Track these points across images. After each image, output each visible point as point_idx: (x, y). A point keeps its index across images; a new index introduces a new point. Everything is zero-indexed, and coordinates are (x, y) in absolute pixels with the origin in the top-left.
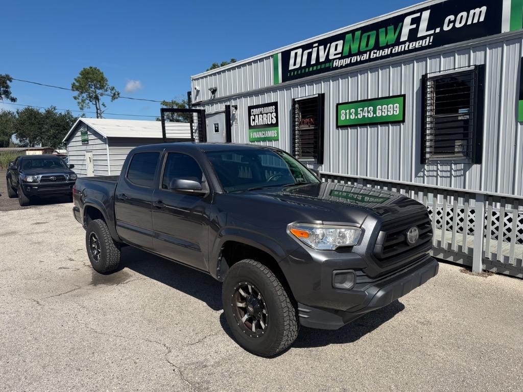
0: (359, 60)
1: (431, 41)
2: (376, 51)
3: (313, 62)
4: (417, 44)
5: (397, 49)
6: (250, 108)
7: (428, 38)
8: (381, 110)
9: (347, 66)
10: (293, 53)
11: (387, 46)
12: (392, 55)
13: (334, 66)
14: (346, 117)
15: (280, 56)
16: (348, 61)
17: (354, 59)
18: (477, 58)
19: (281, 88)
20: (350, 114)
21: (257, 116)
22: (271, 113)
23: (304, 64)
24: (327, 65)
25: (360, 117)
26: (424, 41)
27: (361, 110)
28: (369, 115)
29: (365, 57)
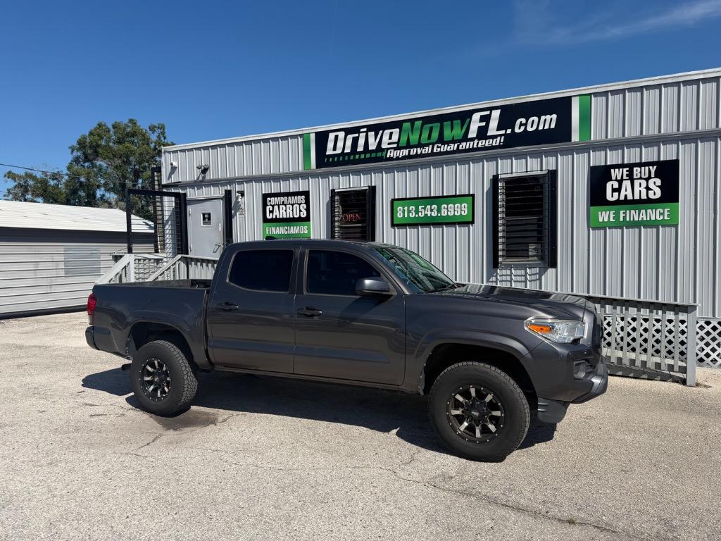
0: (419, 152)
1: (502, 141)
2: (440, 145)
3: (360, 149)
4: (487, 143)
5: (464, 145)
6: (265, 197)
7: (499, 138)
8: (447, 209)
9: (404, 158)
10: (332, 136)
11: (453, 142)
12: (458, 151)
13: (388, 156)
14: (404, 215)
15: (313, 137)
16: (406, 152)
17: (413, 151)
18: (549, 163)
19: (314, 175)
20: (409, 211)
21: (276, 207)
22: (300, 204)
23: (348, 150)
24: (379, 154)
25: (421, 215)
26: (495, 140)
27: (422, 208)
28: (433, 213)
29: (427, 150)
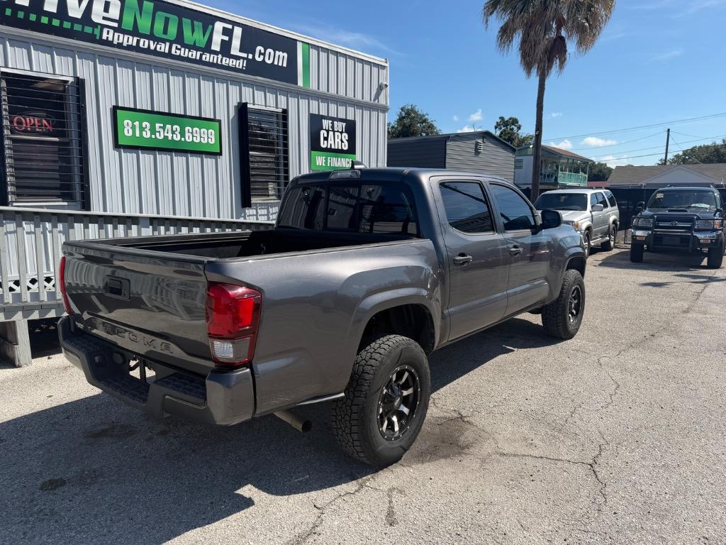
0: (152, 47)
1: (245, 65)
2: (179, 46)
3: (50, 7)
4: (231, 62)
5: (207, 57)
7: (242, 60)
8: (192, 133)
11: (196, 48)
12: (201, 62)
13: (104, 38)
14: (134, 132)
16: (133, 41)
18: (282, 102)
20: (142, 129)
24: (88, 29)
25: (159, 136)
26: (238, 62)
28: (175, 136)
29: (163, 48)
